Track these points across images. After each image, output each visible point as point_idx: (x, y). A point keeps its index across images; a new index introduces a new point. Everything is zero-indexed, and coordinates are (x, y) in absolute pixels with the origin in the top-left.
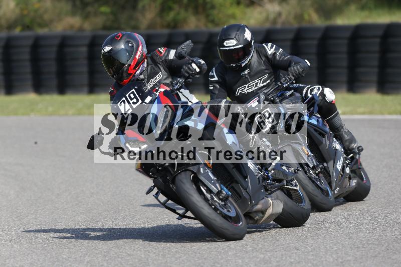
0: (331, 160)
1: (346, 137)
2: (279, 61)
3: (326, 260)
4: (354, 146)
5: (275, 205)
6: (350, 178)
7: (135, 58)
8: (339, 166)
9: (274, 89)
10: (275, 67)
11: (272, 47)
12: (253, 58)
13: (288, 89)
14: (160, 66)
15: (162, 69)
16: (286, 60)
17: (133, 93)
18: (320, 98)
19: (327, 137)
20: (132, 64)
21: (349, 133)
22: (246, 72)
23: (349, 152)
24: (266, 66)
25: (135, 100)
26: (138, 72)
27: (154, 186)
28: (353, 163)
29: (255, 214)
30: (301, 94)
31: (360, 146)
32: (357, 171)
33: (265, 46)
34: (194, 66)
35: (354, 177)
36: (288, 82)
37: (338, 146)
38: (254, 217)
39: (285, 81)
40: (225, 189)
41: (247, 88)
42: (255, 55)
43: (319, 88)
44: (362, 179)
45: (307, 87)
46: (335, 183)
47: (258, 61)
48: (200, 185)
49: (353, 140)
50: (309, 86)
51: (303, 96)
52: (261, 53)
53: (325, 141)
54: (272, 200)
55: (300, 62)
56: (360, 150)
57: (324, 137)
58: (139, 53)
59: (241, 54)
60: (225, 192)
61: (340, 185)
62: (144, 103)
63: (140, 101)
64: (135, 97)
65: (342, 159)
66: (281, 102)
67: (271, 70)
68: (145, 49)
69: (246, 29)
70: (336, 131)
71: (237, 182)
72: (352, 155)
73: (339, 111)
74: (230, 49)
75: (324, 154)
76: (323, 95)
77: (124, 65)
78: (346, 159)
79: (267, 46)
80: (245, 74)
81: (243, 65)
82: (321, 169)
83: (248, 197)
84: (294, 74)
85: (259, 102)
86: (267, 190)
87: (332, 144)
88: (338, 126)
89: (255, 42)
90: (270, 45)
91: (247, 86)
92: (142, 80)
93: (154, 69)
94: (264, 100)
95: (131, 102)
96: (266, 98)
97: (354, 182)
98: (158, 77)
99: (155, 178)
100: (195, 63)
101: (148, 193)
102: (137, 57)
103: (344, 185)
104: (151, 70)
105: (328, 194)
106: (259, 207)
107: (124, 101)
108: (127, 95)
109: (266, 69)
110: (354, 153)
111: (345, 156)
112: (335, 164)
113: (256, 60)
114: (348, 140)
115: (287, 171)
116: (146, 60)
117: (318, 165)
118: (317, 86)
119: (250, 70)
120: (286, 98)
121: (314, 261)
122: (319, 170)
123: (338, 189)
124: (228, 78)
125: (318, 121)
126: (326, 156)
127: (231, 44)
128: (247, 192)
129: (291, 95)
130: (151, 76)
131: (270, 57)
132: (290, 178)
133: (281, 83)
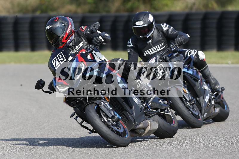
0: (201, 96)
1: (213, 82)
2: (170, 34)
3: (221, 151)
4: (217, 87)
5: (153, 124)
6: (215, 107)
7: (66, 33)
8: (207, 99)
9: (166, 52)
10: (168, 38)
11: (166, 26)
12: (154, 32)
13: (175, 52)
14: (82, 37)
15: (83, 39)
16: (174, 34)
17: (61, 54)
18: (196, 57)
19: (199, 82)
20: (65, 36)
21: (214, 79)
22: (150, 41)
23: (214, 91)
24: (162, 37)
25: (62, 59)
26: (69, 41)
27: (75, 113)
28: (217, 98)
29: (138, 130)
30: (184, 55)
31: (223, 87)
32: (221, 103)
33: (162, 25)
34: (100, 37)
35: (218, 107)
36: (175, 47)
37: (206, 87)
38: (138, 132)
39: (173, 47)
40: (117, 114)
41: (150, 51)
42: (156, 31)
43: (195, 51)
44: (224, 108)
45: (187, 51)
46: (204, 111)
47: (157, 35)
48: (101, 112)
49: (217, 83)
50: (189, 50)
51: (185, 56)
52: (160, 30)
53: (198, 84)
54: (150, 121)
55: (182, 35)
56: (223, 89)
57: (197, 82)
58: (69, 29)
59: (146, 30)
60: (117, 116)
61: (207, 111)
62: (67, 61)
63: (65, 60)
64: (62, 57)
65: (209, 95)
66: (170, 60)
67: (166, 40)
68: (73, 27)
69: (150, 15)
70: (207, 78)
71: (126, 111)
72: (216, 93)
73: (209, 65)
74: (139, 27)
75: (197, 93)
76: (197, 55)
77: (59, 37)
78: (212, 95)
79: (163, 25)
80: (149, 43)
81: (148, 37)
82: (194, 102)
83: (132, 120)
84: (179, 43)
85: (156, 60)
86: (146, 115)
87: (202, 86)
88: (208, 75)
89: (156, 23)
90: (165, 24)
91: (151, 50)
92: (71, 46)
93: (79, 39)
94: (159, 59)
95: (60, 60)
96: (160, 57)
97: (217, 110)
98: (81, 45)
99: (75, 107)
100: (101, 36)
101: (71, 117)
102: (68, 32)
103: (210, 111)
104: (77, 40)
105: (199, 118)
106: (141, 126)
107: (55, 60)
108: (58, 56)
109: (163, 40)
110: (218, 92)
111: (211, 93)
112: (204, 98)
113: (156, 34)
114: (214, 83)
115: (162, 103)
116: (74, 34)
117: (192, 99)
118: (193, 50)
119: (153, 40)
120: (174, 57)
121: (214, 151)
122: (193, 102)
123: (206, 114)
124: (139, 45)
125: (193, 72)
126: (198, 94)
127: (140, 24)
128: (132, 116)
129: (177, 55)
130: (77, 43)
131: (165, 32)
132: (164, 108)
133: (170, 48)
